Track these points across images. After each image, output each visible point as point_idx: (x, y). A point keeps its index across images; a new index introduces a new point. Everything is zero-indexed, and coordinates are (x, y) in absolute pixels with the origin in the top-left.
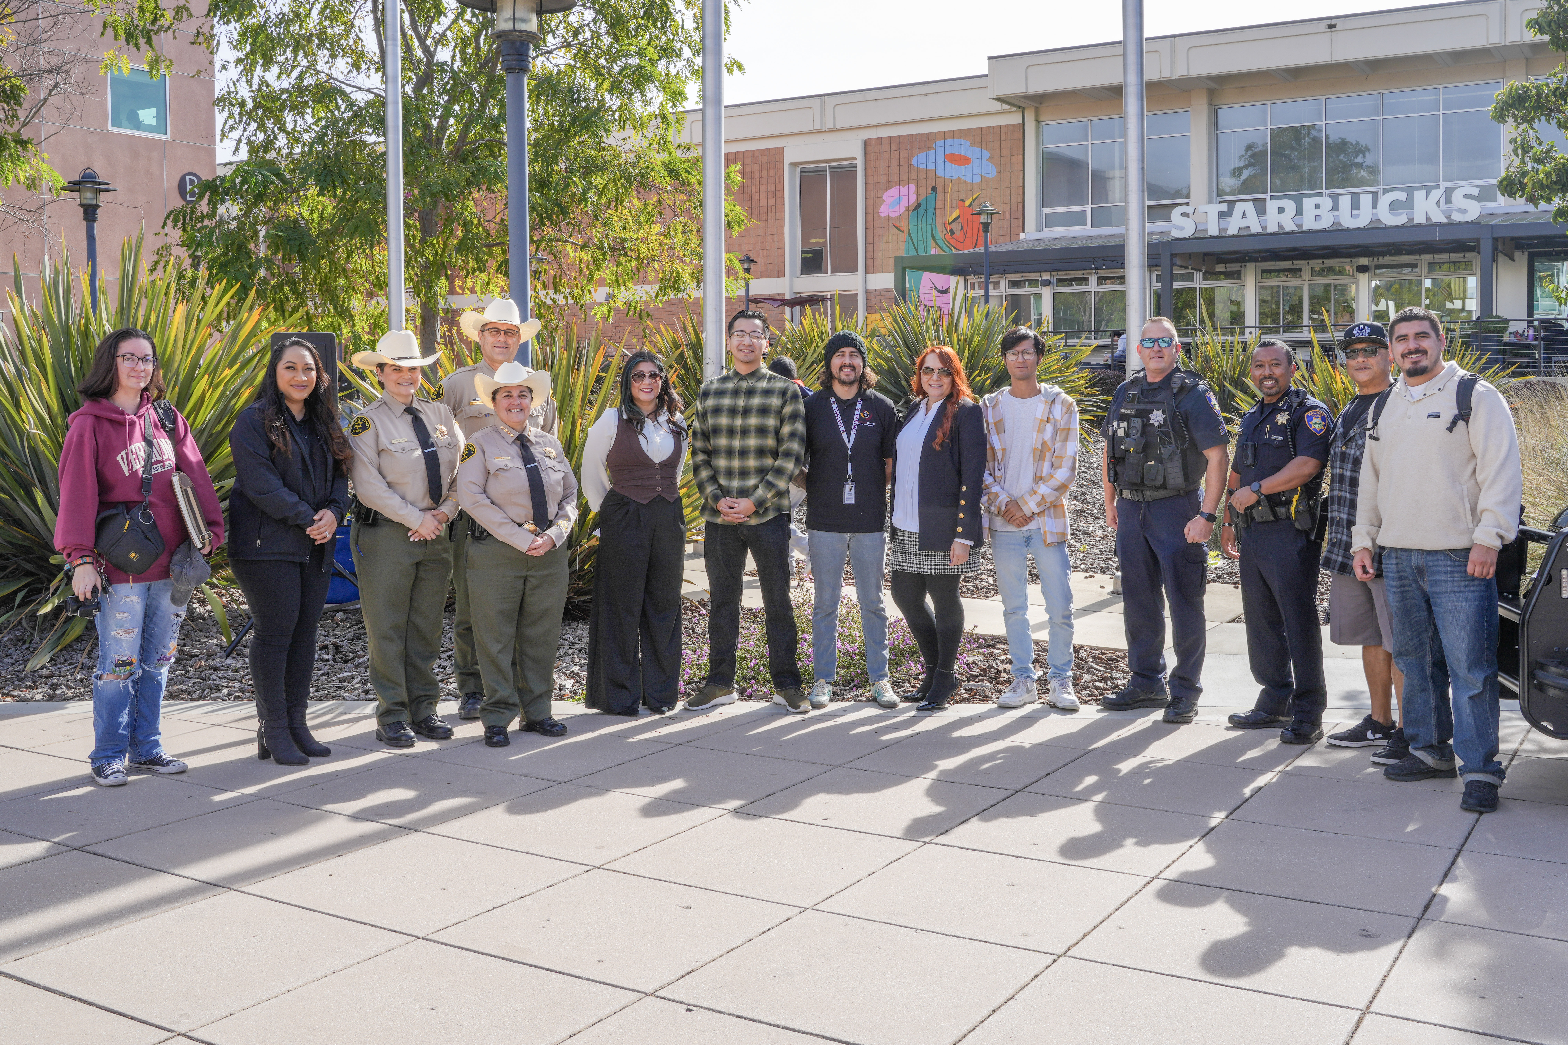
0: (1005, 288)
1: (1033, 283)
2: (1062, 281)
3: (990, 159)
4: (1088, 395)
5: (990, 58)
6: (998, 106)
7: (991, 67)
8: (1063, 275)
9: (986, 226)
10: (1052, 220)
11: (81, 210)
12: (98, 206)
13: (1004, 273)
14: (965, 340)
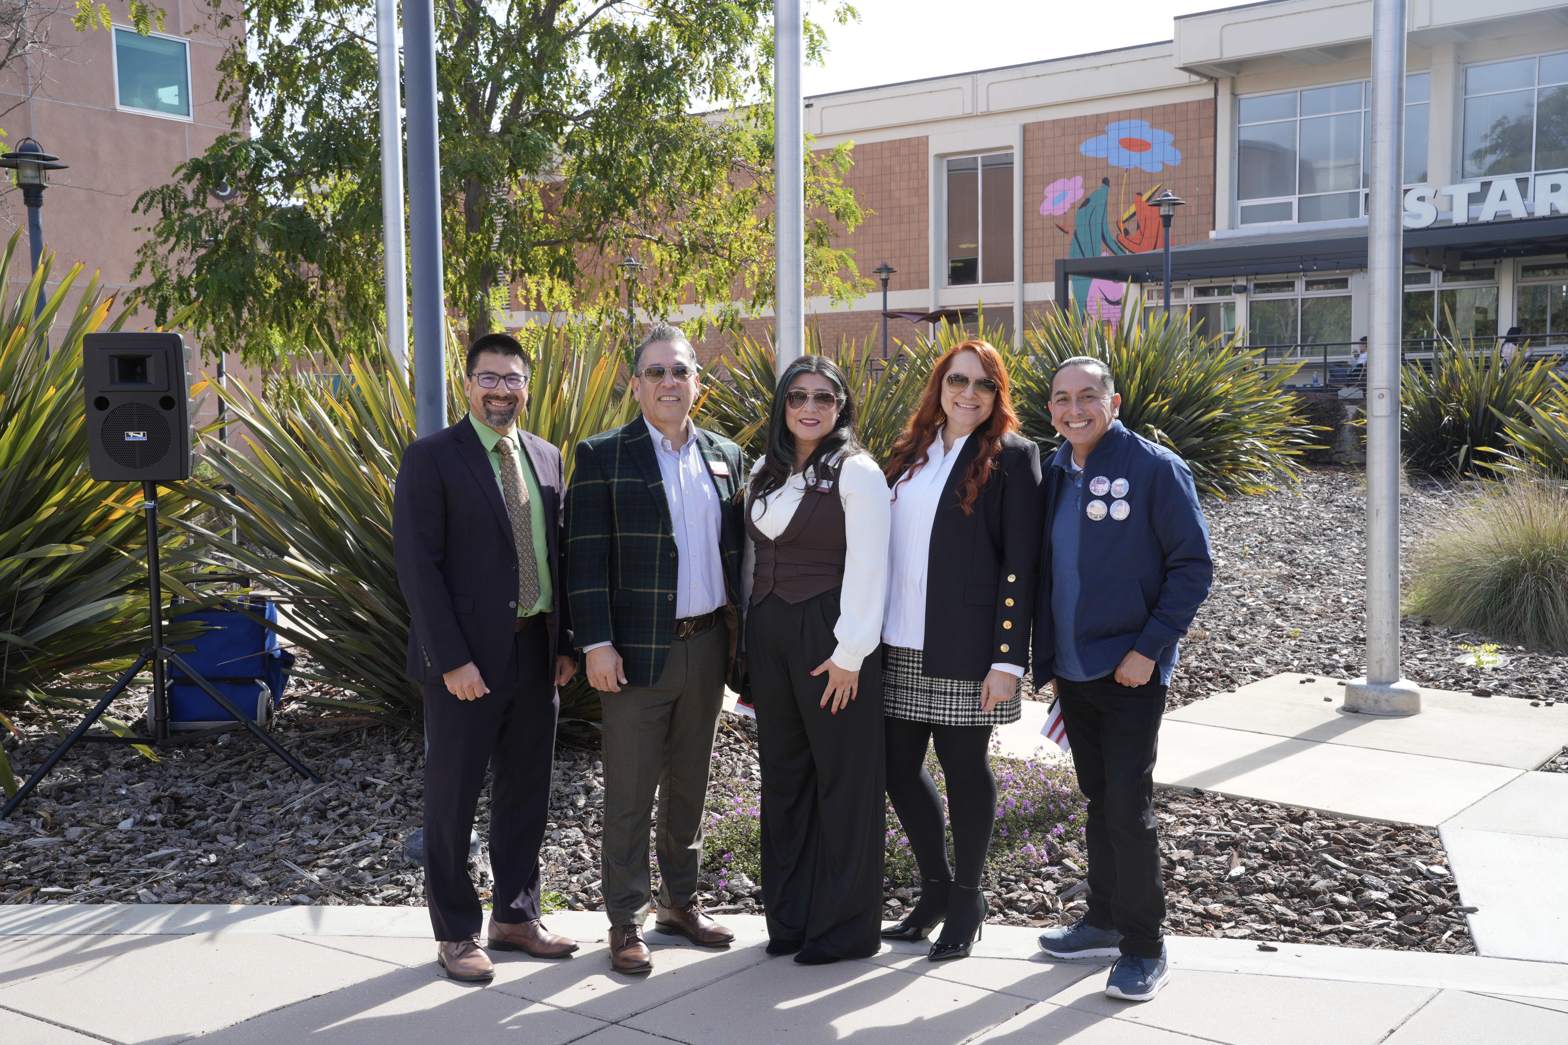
0: (1189, 297)
1: (1224, 290)
2: (1260, 287)
3: (1174, 143)
4: (1294, 425)
5: (1176, 18)
6: (1185, 78)
7: (1178, 31)
8: (1262, 279)
9: (1167, 220)
10: (1249, 215)
11: (21, 192)
12: (44, 187)
13: (1189, 278)
14: (1138, 355)
